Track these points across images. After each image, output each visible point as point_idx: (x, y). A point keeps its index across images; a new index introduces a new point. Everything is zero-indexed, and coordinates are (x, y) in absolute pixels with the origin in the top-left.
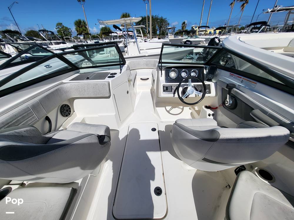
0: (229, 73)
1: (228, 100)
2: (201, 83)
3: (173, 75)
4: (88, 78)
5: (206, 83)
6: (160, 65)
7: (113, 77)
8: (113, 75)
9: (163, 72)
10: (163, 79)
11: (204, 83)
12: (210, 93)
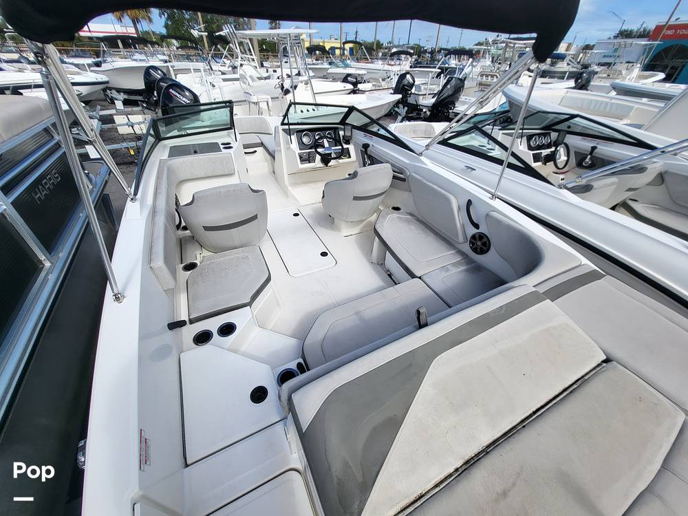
0: (363, 133)
1: (366, 160)
2: (340, 147)
3: (305, 140)
4: (195, 152)
5: (345, 146)
6: (287, 127)
7: (230, 148)
8: (228, 146)
9: (294, 138)
10: (295, 145)
11: (342, 146)
12: (350, 157)
